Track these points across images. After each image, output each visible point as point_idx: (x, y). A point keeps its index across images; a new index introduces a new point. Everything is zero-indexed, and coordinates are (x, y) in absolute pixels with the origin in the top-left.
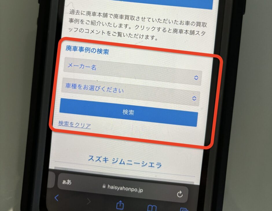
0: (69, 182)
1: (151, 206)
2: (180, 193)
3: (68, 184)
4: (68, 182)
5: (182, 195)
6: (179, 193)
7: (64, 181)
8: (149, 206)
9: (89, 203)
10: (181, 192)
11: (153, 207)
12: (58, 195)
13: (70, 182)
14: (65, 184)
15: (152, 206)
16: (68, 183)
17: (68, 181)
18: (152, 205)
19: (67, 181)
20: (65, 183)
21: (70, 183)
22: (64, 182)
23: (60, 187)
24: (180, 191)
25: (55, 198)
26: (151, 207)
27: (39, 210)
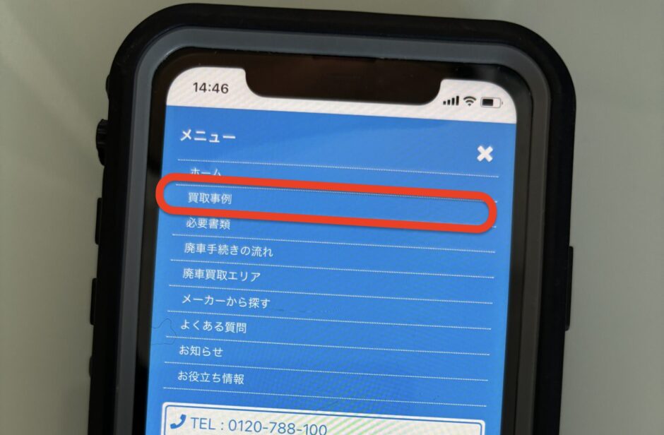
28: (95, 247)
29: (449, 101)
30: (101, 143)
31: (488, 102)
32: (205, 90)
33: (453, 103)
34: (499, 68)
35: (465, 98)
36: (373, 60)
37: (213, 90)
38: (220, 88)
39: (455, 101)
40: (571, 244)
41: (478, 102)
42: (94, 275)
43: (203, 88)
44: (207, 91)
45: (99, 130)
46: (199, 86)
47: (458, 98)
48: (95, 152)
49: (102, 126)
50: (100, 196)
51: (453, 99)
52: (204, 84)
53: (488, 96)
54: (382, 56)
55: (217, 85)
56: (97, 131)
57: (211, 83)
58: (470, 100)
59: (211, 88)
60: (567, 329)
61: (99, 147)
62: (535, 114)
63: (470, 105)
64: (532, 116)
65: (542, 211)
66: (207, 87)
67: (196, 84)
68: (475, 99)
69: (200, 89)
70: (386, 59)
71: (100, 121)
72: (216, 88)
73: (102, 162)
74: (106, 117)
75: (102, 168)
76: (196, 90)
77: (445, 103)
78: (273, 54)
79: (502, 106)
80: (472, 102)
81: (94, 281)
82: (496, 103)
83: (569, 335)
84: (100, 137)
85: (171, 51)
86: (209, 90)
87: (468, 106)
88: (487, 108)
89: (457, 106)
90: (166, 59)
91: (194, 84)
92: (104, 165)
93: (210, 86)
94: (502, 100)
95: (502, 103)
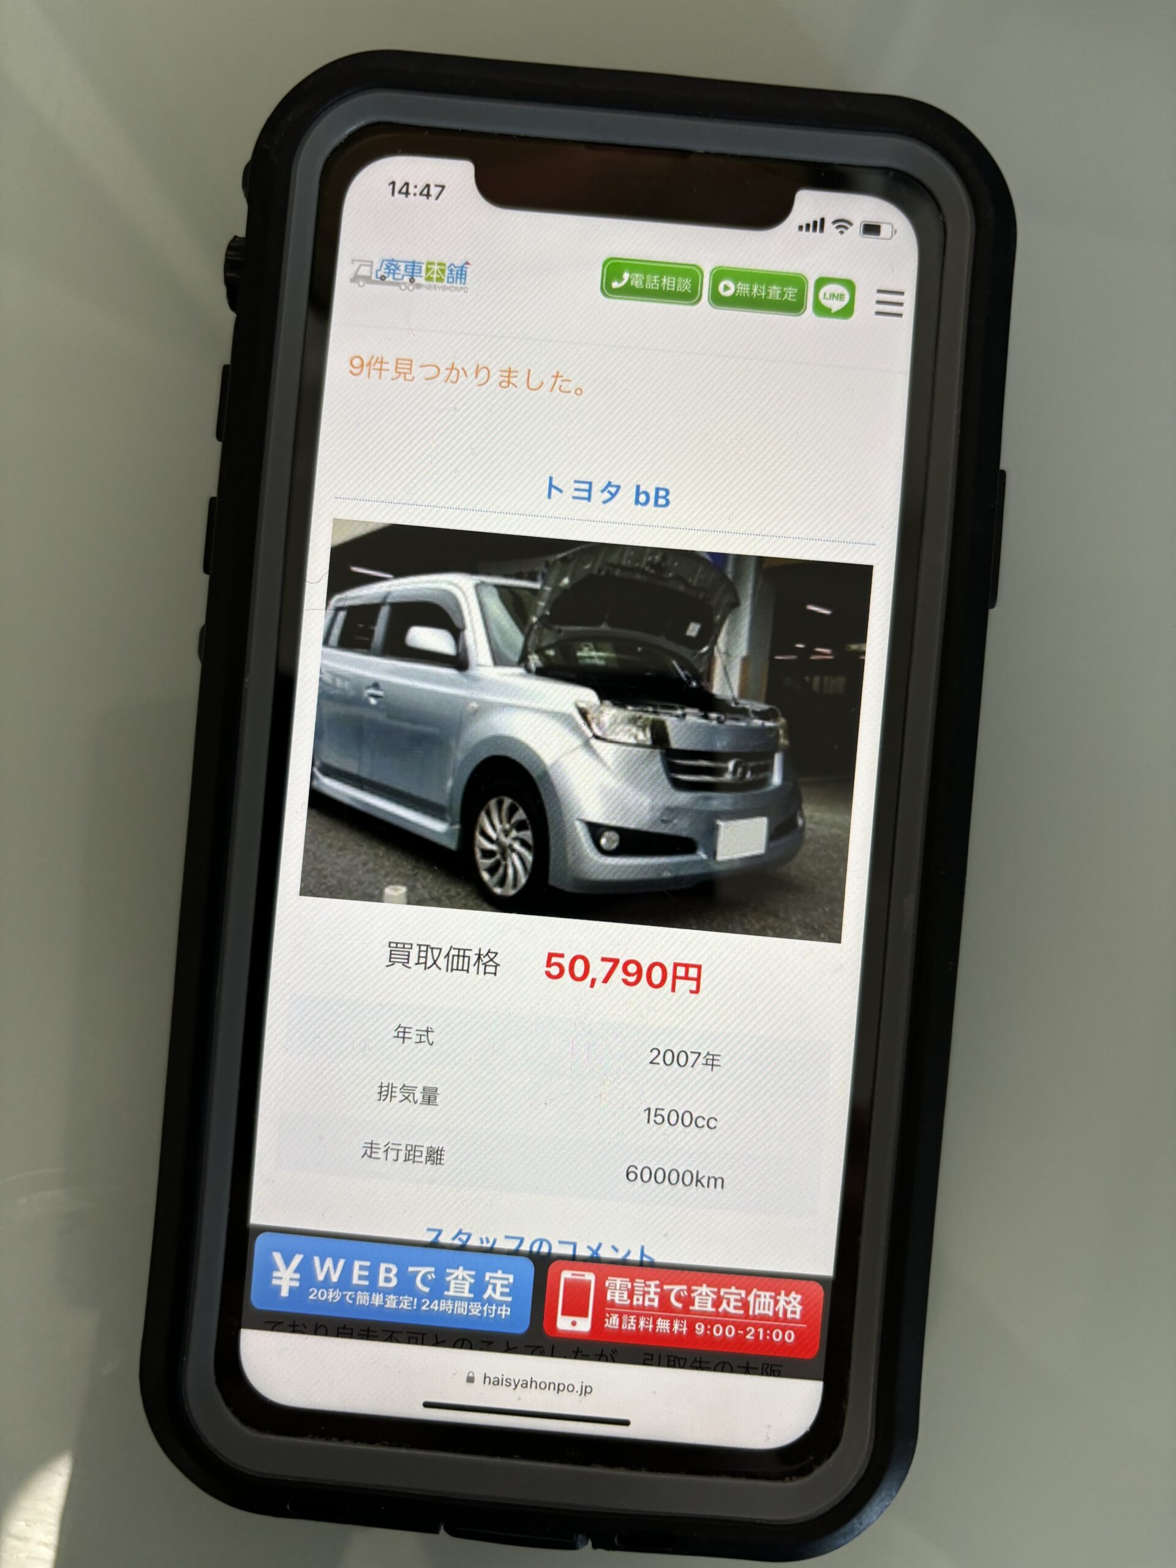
27: (212, 1377)
28: (217, 446)
29: (808, 226)
30: (228, 275)
31: (871, 229)
32: (407, 193)
33: (815, 229)
34: (891, 174)
35: (835, 222)
36: (685, 153)
37: (421, 194)
38: (432, 192)
39: (818, 225)
40: (1003, 465)
41: (856, 229)
42: (213, 492)
43: (404, 190)
44: (411, 196)
45: (231, 253)
46: (397, 188)
47: (823, 220)
48: (223, 290)
49: (234, 246)
50: (228, 362)
51: (815, 223)
52: (407, 184)
53: (872, 219)
54: (701, 148)
55: (428, 186)
56: (227, 255)
57: (417, 181)
58: (842, 224)
59: (418, 191)
60: (993, 606)
61: (228, 282)
62: (948, 249)
63: (842, 232)
64: (944, 254)
65: (956, 411)
66: (411, 190)
67: (393, 183)
68: (851, 224)
69: (400, 192)
70: (707, 154)
71: (231, 237)
72: (425, 192)
73: (233, 304)
74: (242, 233)
75: (232, 316)
76: (393, 194)
77: (801, 228)
78: (520, 138)
79: (895, 236)
80: (846, 228)
81: (212, 500)
82: (885, 231)
83: (995, 616)
84: (229, 265)
85: (354, 128)
86: (415, 195)
87: (839, 234)
88: (871, 239)
89: (821, 234)
90: (345, 140)
91: (390, 184)
92: (236, 313)
93: (416, 187)
94: (896, 227)
95: (896, 232)
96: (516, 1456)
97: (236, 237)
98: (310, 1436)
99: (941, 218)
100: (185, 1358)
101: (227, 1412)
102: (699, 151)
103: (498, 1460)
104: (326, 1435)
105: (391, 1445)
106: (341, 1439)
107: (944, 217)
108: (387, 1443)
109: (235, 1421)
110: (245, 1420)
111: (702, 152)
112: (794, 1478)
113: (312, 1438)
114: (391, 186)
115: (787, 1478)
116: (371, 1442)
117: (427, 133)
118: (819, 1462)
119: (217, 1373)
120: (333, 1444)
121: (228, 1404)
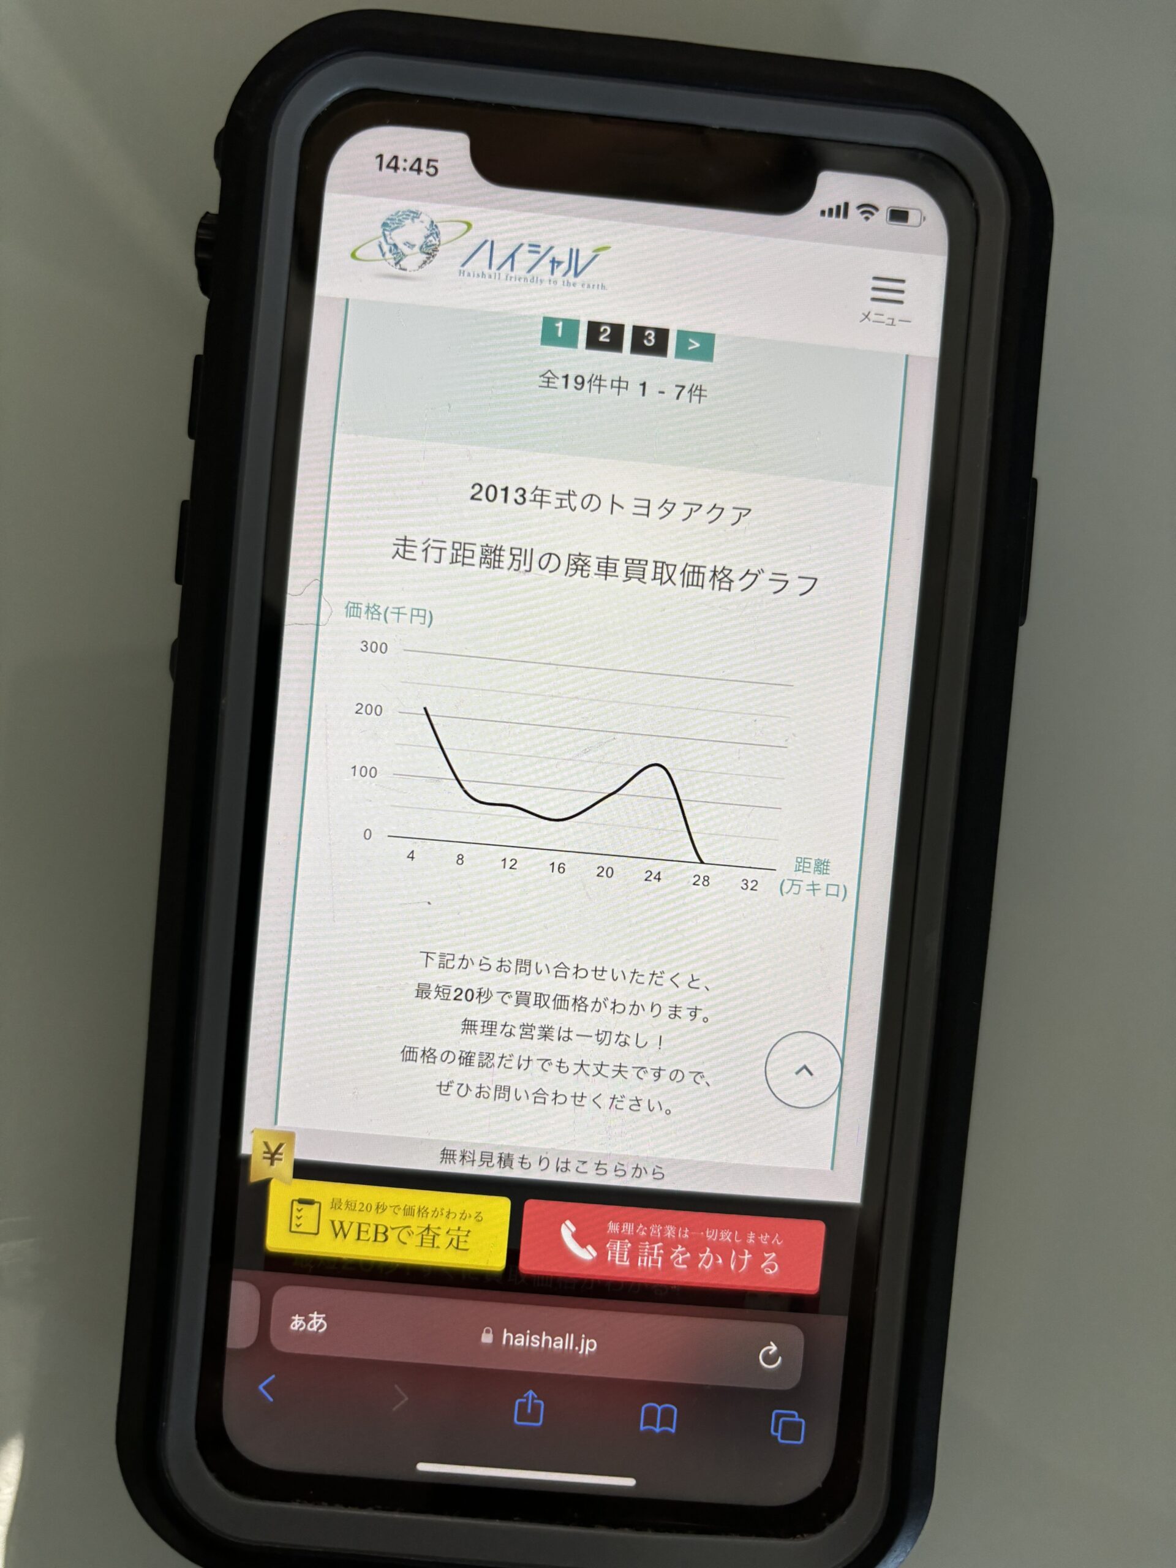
0: (317, 1322)
1: (657, 1406)
2: (771, 1353)
3: (315, 1329)
4: (314, 1321)
5: (780, 1359)
6: (767, 1353)
7: (297, 1317)
8: (647, 1410)
9: (402, 1402)
10: (773, 1348)
11: (664, 1411)
12: (273, 1376)
13: (321, 1321)
14: (301, 1329)
15: (659, 1408)
16: (312, 1326)
17: (312, 1319)
18: (660, 1405)
19: (307, 1321)
20: (301, 1326)
21: (321, 1326)
22: (297, 1323)
23: (278, 1342)
24: (770, 1345)
25: (261, 1387)
26: (655, 1410)
27: (194, 1442)
28: (189, 444)
29: (831, 210)
30: (199, 255)
31: (899, 215)
32: (396, 168)
33: (838, 215)
34: (922, 155)
35: (859, 207)
36: (699, 129)
37: (411, 169)
38: (424, 166)
39: (842, 211)
40: (1036, 474)
41: (882, 215)
42: (184, 493)
43: (393, 164)
44: (400, 171)
45: (201, 231)
46: (385, 162)
47: (846, 205)
48: (191, 273)
49: (206, 223)
50: (201, 352)
51: (838, 207)
52: (396, 158)
53: (900, 204)
54: (716, 124)
55: (419, 160)
56: (198, 233)
57: (408, 156)
58: (868, 209)
59: (408, 165)
60: (1022, 624)
61: (200, 264)
62: (981, 239)
63: (867, 218)
64: (976, 244)
65: (987, 414)
66: (401, 164)
67: (381, 156)
68: (877, 209)
69: (388, 166)
70: (722, 130)
71: (202, 214)
72: (416, 167)
73: (205, 289)
74: (214, 209)
75: (206, 300)
76: (380, 168)
77: (823, 213)
78: (520, 108)
79: (924, 224)
80: (872, 214)
82: (913, 218)
83: (1025, 633)
84: (201, 245)
85: (338, 94)
86: (405, 169)
87: (864, 221)
88: (898, 227)
89: (845, 220)
90: (327, 108)
91: (377, 157)
92: (209, 297)
93: (405, 160)
94: (925, 213)
95: (924, 219)
96: (515, 1519)
97: (207, 213)
98: (298, 1500)
99: (973, 204)
100: (164, 1424)
101: (210, 1477)
102: (713, 127)
103: (497, 1523)
104: (316, 1500)
105: (384, 1509)
106: (331, 1503)
107: (977, 204)
108: (379, 1507)
109: (218, 1486)
110: (231, 1484)
111: (717, 127)
112: (805, 1535)
113: (300, 1503)
114: (379, 159)
115: (798, 1536)
116: (363, 1507)
117: (418, 101)
118: (831, 1519)
119: (198, 1437)
120: (323, 1509)
121: (211, 1469)
